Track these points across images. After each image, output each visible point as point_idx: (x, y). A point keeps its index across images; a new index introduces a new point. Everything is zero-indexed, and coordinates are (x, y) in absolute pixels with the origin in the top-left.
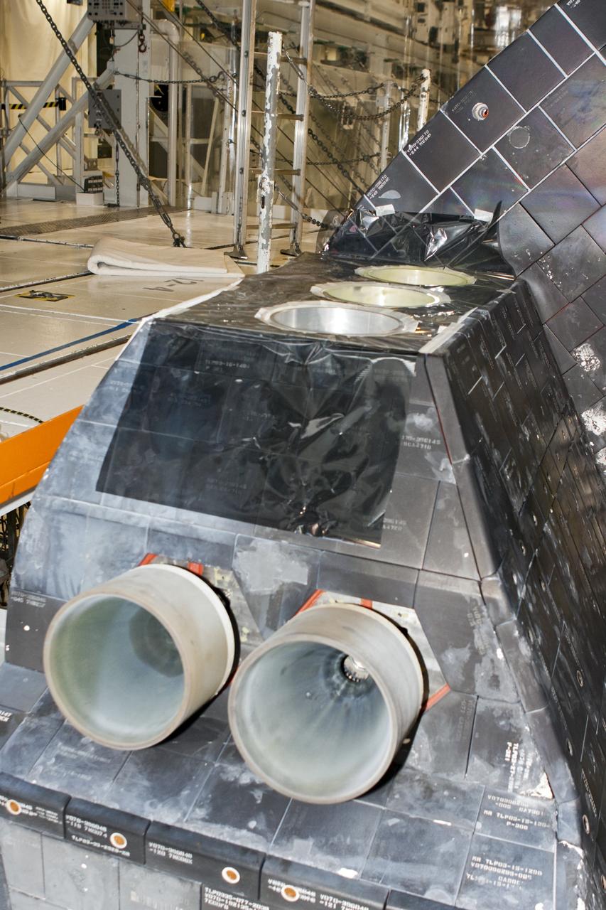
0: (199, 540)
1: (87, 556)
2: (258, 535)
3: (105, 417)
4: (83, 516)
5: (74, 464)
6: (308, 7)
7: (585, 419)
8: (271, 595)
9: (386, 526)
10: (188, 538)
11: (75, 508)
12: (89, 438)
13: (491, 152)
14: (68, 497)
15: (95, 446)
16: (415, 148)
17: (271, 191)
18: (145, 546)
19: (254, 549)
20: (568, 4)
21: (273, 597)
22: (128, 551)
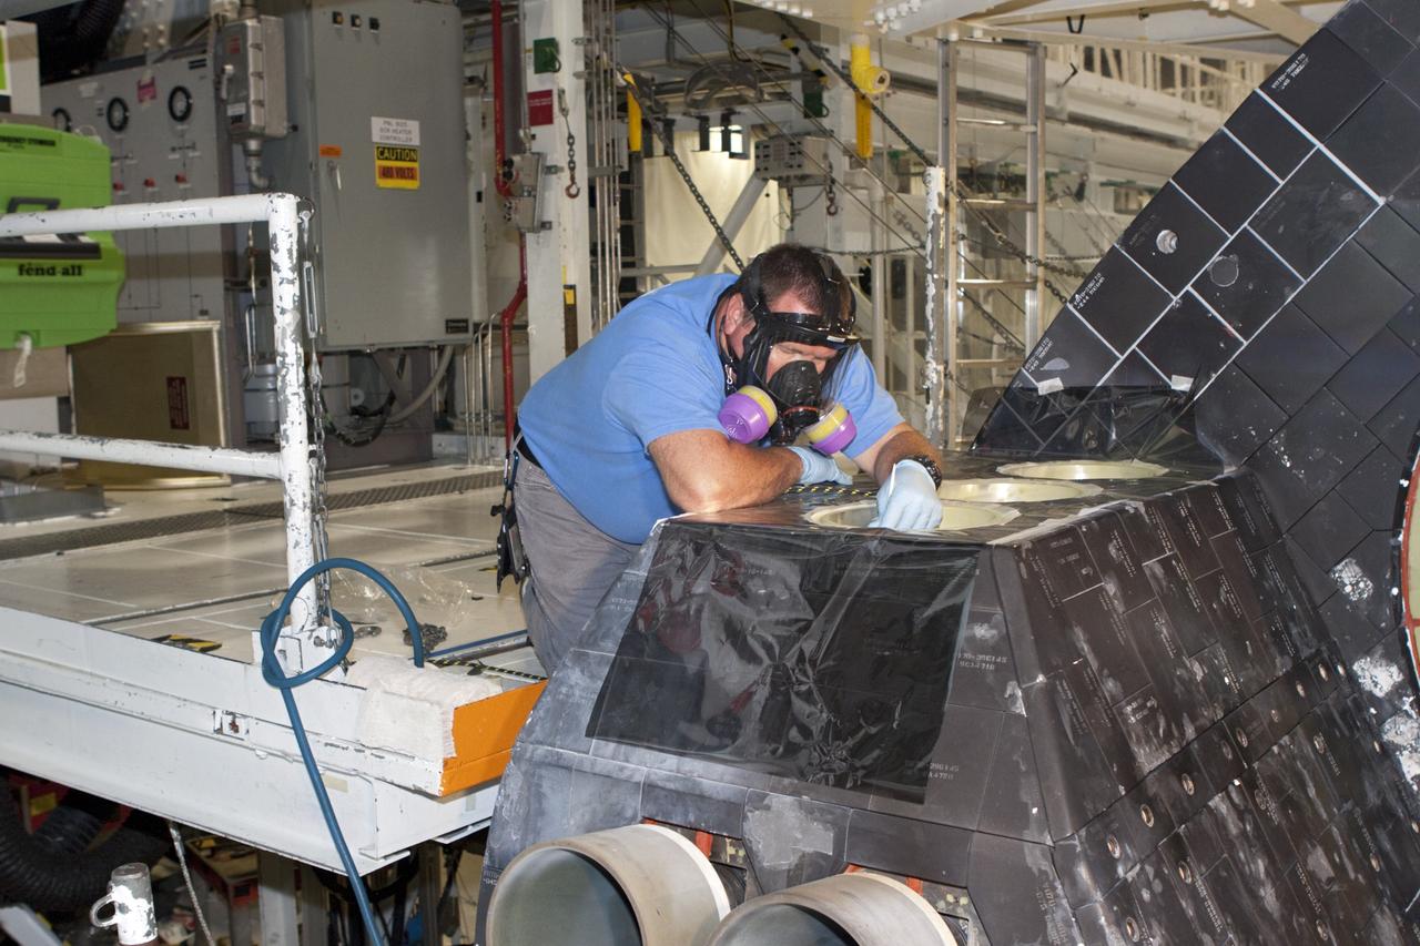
0: (702, 797)
1: (572, 822)
2: (774, 790)
3: (602, 644)
4: (568, 768)
5: (563, 703)
6: (1035, 133)
7: (1360, 673)
8: (789, 871)
9: (934, 774)
10: (690, 794)
11: (559, 759)
12: (582, 671)
13: (1188, 296)
14: (553, 745)
15: (588, 680)
16: (1084, 298)
17: (939, 380)
18: (639, 807)
19: (768, 808)
20: (1274, 86)
21: (791, 873)
22: (619, 814)
